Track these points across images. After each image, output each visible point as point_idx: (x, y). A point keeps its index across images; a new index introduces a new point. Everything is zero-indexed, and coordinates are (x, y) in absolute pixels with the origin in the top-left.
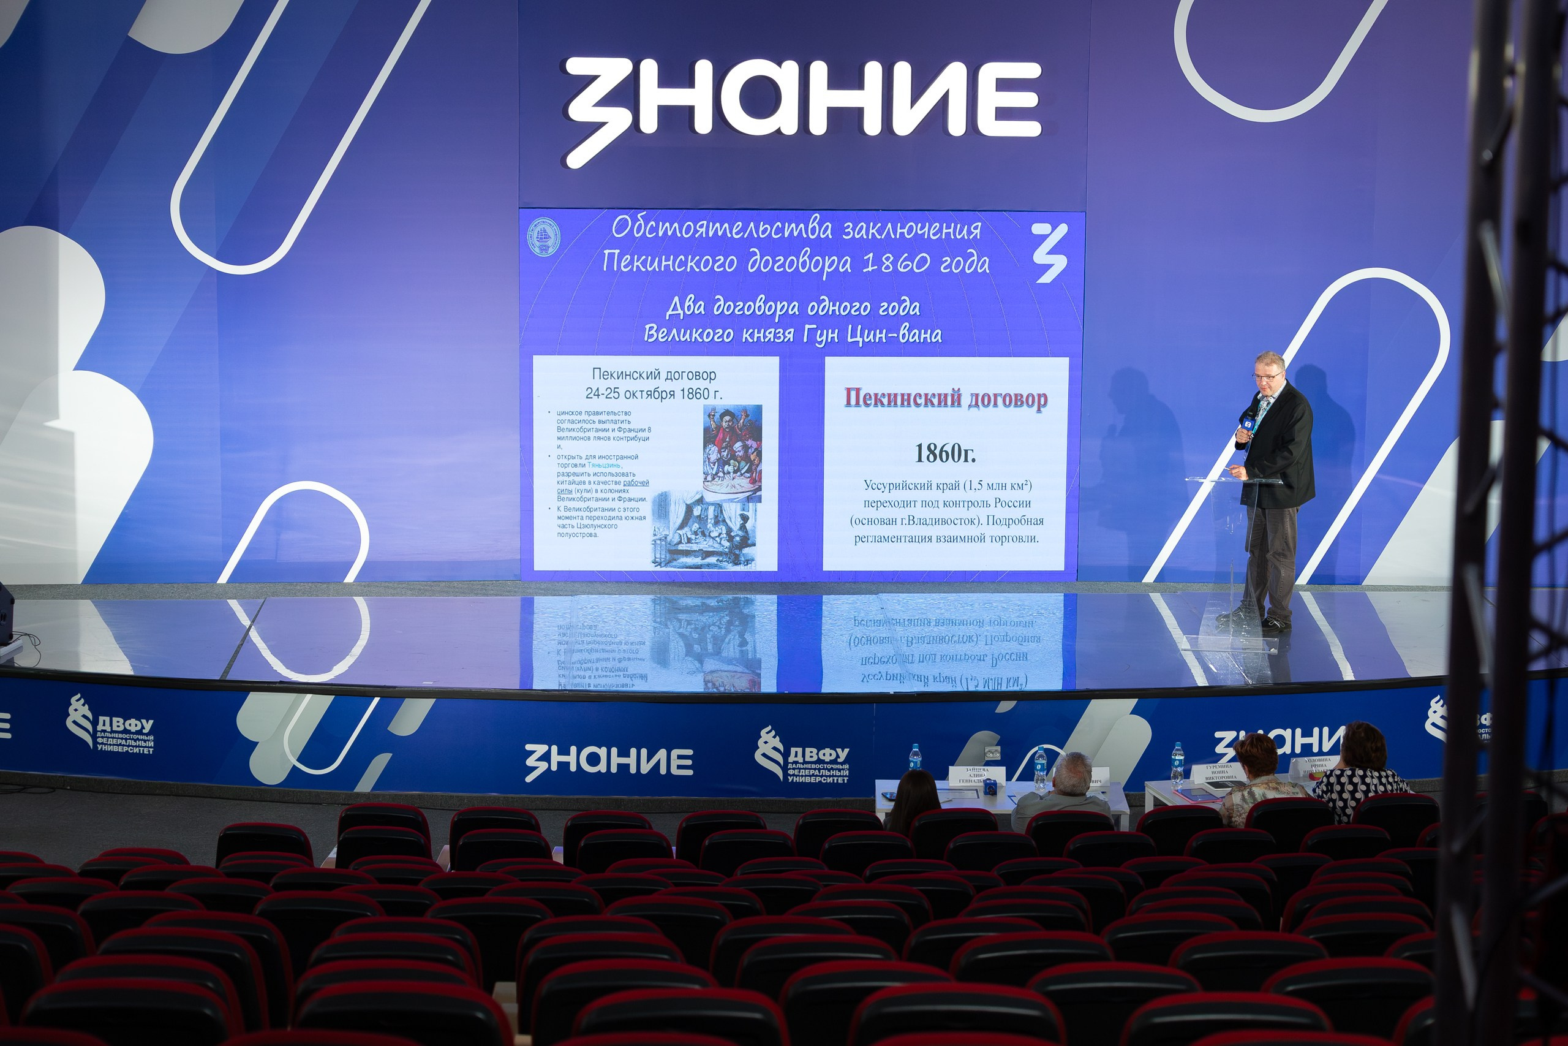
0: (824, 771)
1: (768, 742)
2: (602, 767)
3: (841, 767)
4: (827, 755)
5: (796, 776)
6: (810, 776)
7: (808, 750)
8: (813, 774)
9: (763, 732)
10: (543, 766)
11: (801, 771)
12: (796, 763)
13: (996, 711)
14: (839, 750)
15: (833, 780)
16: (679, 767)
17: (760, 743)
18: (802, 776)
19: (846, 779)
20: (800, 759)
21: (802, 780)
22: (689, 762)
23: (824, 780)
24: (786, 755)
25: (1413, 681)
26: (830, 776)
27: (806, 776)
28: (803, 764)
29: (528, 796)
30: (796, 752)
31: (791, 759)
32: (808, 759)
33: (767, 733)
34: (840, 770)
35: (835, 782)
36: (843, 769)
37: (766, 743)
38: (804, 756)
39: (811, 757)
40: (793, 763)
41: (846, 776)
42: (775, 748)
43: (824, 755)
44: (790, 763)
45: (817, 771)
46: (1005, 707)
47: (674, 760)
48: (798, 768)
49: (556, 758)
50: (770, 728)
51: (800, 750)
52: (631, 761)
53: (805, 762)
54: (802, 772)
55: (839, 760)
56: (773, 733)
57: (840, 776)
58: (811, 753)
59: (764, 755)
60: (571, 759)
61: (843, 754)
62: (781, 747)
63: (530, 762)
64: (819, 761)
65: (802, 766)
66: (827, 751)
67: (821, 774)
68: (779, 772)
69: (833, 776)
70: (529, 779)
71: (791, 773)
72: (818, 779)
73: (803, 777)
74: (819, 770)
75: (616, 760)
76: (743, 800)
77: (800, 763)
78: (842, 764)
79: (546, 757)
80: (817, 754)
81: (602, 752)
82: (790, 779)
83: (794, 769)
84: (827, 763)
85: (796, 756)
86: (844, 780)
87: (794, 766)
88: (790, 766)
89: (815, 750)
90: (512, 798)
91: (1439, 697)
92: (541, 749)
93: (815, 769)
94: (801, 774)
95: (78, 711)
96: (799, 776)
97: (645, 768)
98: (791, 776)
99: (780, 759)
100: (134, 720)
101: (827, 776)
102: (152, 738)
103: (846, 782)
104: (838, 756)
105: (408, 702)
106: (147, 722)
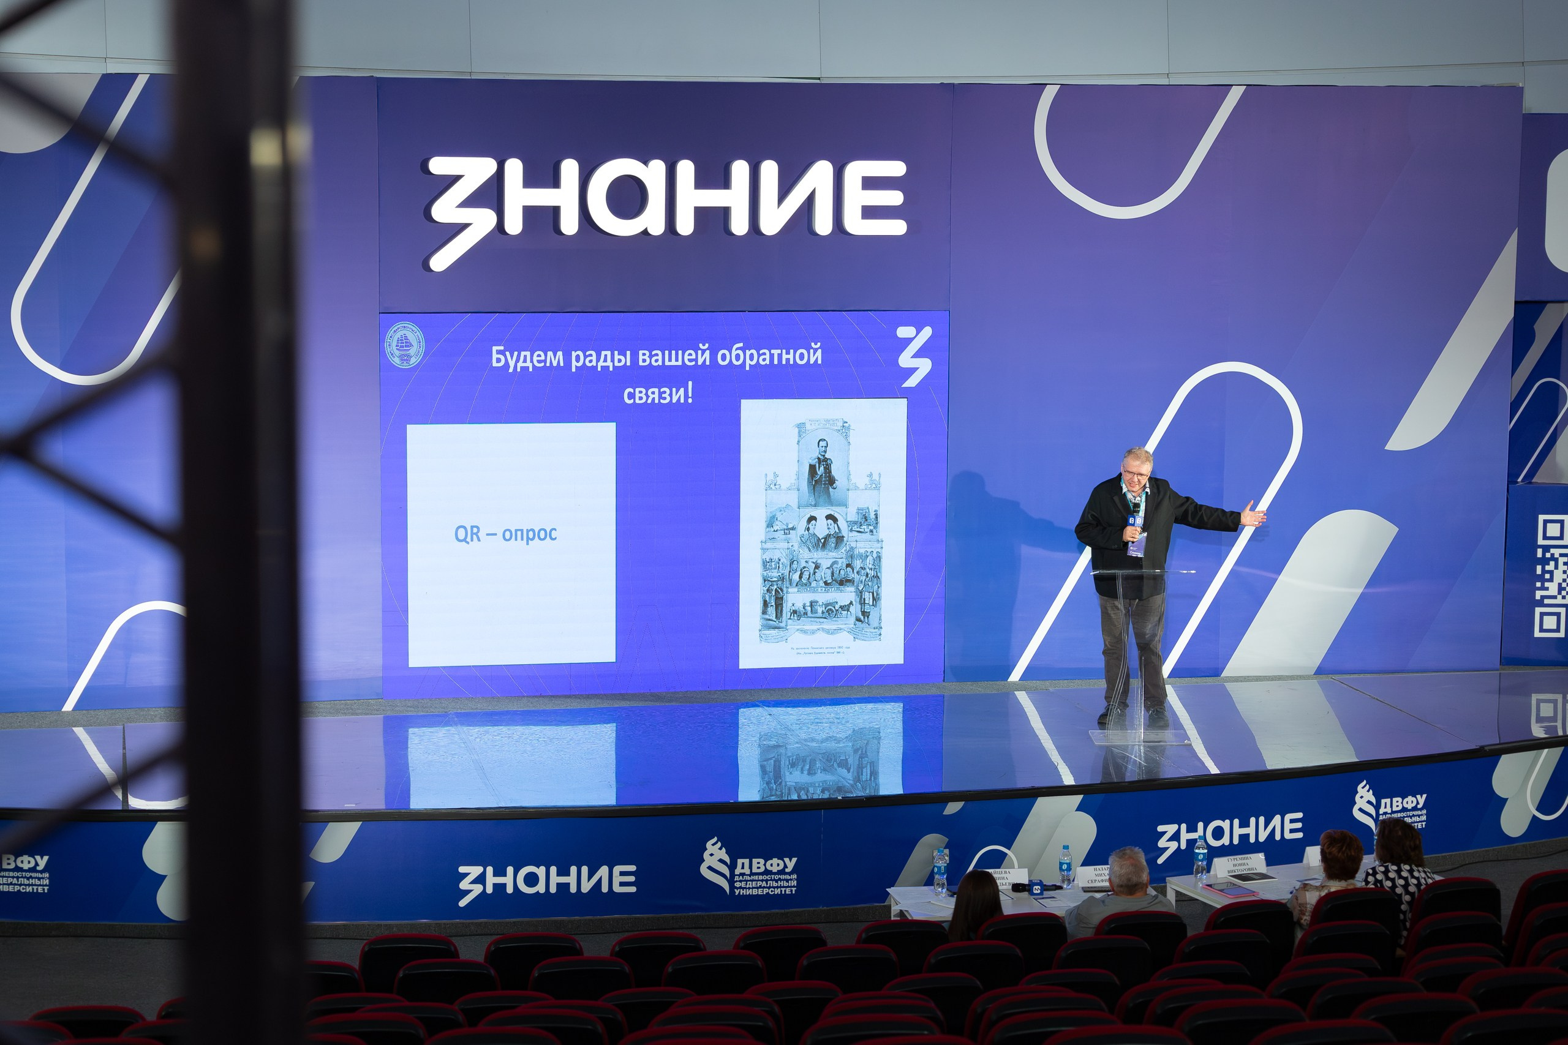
0: (771, 882)
1: (714, 854)
2: (541, 888)
3: (789, 877)
4: (775, 865)
5: (743, 888)
6: (757, 888)
7: (755, 861)
8: (760, 886)
9: (709, 844)
10: (478, 889)
11: (748, 883)
12: (743, 874)
13: (945, 813)
14: (787, 860)
15: (781, 891)
16: (622, 884)
17: (706, 855)
19: (794, 889)
20: (747, 871)
21: (749, 892)
22: (632, 879)
23: (772, 891)
24: (732, 867)
26: (777, 887)
27: (753, 888)
28: (750, 875)
29: (464, 921)
30: (743, 864)
31: (738, 871)
32: (755, 870)
33: (713, 845)
34: (787, 881)
35: (783, 893)
36: (791, 880)
37: (712, 855)
38: (751, 867)
39: (759, 868)
40: (739, 875)
41: (794, 887)
42: (721, 861)
43: (772, 865)
44: (737, 875)
45: (764, 882)
46: (954, 807)
47: (616, 877)
48: (745, 881)
49: (491, 880)
50: (715, 839)
51: (747, 861)
52: (571, 880)
53: (752, 874)
54: (749, 885)
55: (787, 870)
56: (719, 844)
57: (788, 887)
58: (758, 864)
59: (710, 868)
60: (508, 880)
61: (791, 864)
62: (727, 859)
63: (464, 885)
64: (767, 872)
65: (749, 878)
66: (775, 861)
67: (768, 886)
68: (725, 885)
69: (781, 887)
70: (463, 903)
71: (738, 886)
72: (766, 891)
73: (750, 889)
74: (767, 881)
75: (555, 879)
76: (688, 916)
77: (747, 875)
78: (790, 874)
79: (481, 879)
80: (765, 865)
81: (541, 871)
82: (737, 892)
83: (741, 881)
84: (775, 874)
85: (743, 868)
86: (792, 891)
87: (741, 878)
88: (736, 878)
89: (762, 861)
90: (446, 923)
92: (475, 871)
93: (762, 881)
94: (748, 886)
96: (746, 888)
97: (586, 887)
98: (737, 888)
99: (726, 872)
101: (774, 888)
102: (47, 875)
103: (794, 892)
104: (786, 866)
105: (331, 826)
106: (42, 858)
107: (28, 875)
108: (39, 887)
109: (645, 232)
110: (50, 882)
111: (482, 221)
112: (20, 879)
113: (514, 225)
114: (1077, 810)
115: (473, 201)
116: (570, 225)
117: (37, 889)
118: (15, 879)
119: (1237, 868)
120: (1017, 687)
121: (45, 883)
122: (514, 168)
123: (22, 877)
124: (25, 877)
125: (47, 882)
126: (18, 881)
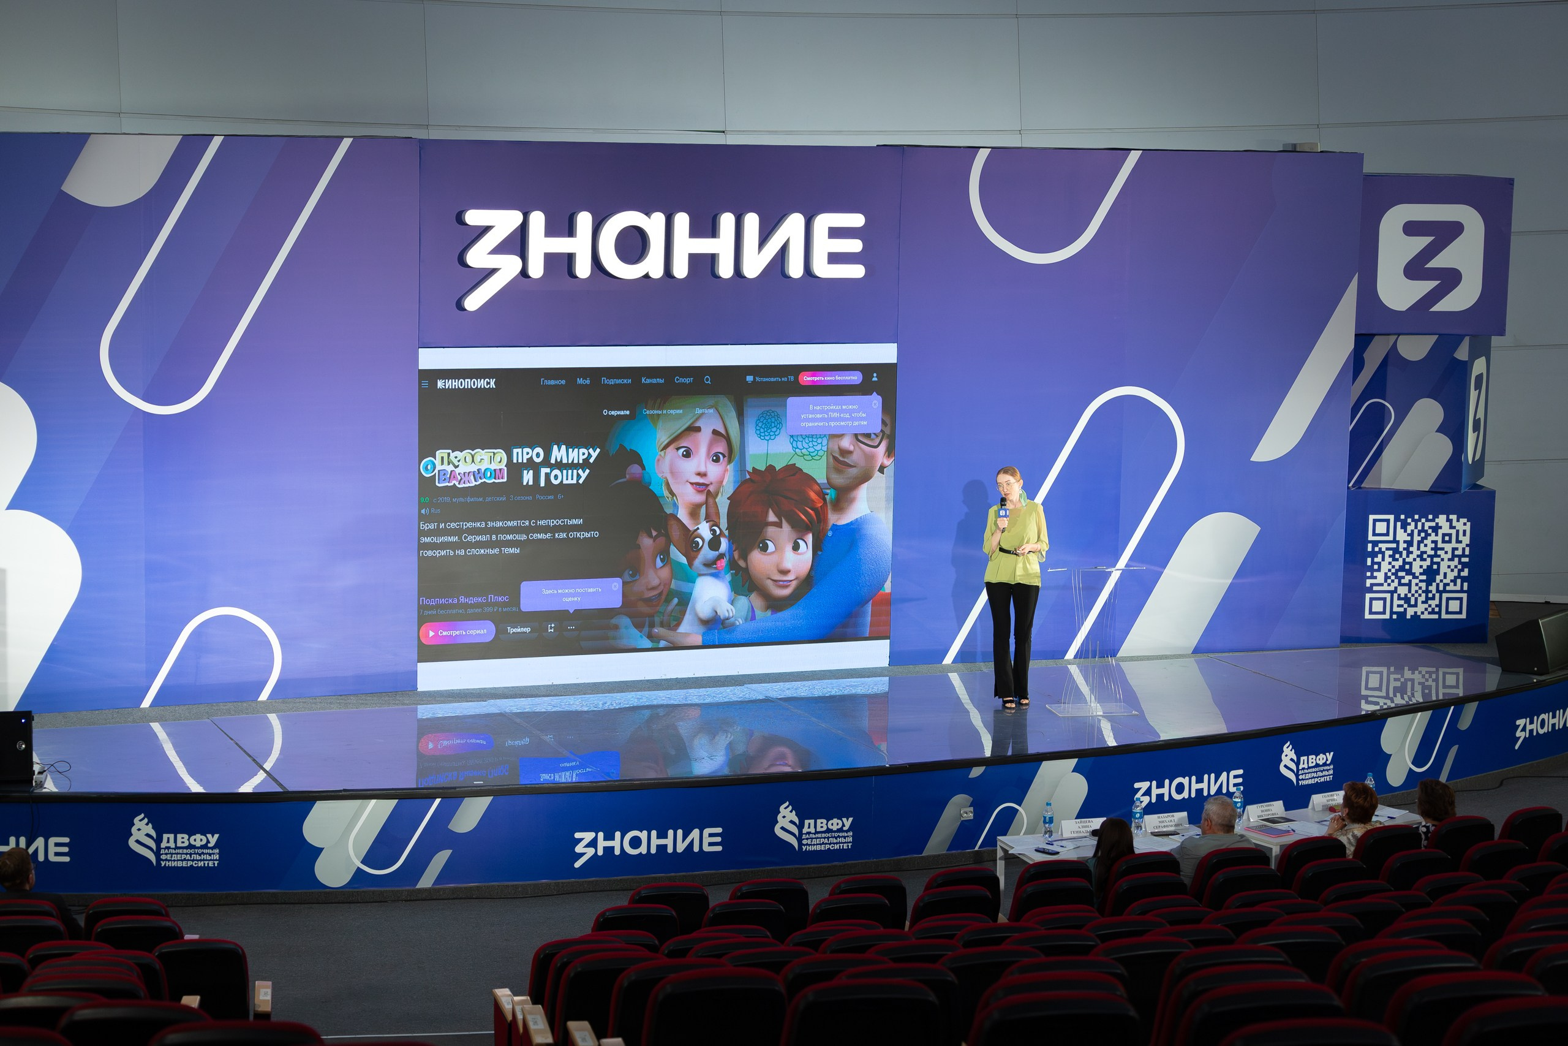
1: (786, 816)
2: (643, 849)
5: (809, 845)
6: (821, 844)
9: (782, 808)
10: (590, 852)
12: (809, 833)
13: (970, 777)
14: (844, 820)
16: (710, 844)
17: (779, 817)
18: (814, 845)
19: (850, 844)
20: (812, 830)
22: (719, 839)
23: (832, 847)
24: (800, 827)
25: (1273, 730)
27: (817, 844)
29: (577, 880)
31: (805, 830)
34: (845, 837)
36: (848, 836)
39: (822, 827)
40: (806, 834)
41: (850, 842)
46: (976, 772)
47: (706, 838)
48: (811, 838)
49: (602, 844)
52: (669, 842)
56: (790, 808)
57: (845, 843)
58: (822, 824)
60: (616, 844)
61: (848, 822)
62: (796, 820)
63: (579, 849)
64: (829, 831)
68: (795, 843)
69: (839, 843)
70: (577, 865)
71: (805, 843)
72: (827, 847)
75: (655, 842)
76: (765, 871)
77: (812, 833)
79: (593, 844)
81: (643, 835)
84: (835, 832)
90: (562, 883)
91: (1289, 743)
92: (588, 836)
95: (141, 830)
97: (681, 847)
98: (804, 845)
100: (199, 835)
101: (834, 844)
102: (217, 851)
104: (843, 825)
105: (467, 801)
106: (213, 836)
107: (200, 851)
108: (210, 862)
109: (647, 276)
110: (219, 857)
111: (509, 266)
112: (193, 856)
113: (536, 270)
114: (1073, 771)
115: (502, 249)
116: (583, 269)
117: (208, 864)
118: (188, 855)
119: (1263, 813)
120: (949, 669)
121: (215, 858)
122: (537, 220)
123: (195, 854)
124: (198, 853)
125: (217, 857)
126: (191, 857)
